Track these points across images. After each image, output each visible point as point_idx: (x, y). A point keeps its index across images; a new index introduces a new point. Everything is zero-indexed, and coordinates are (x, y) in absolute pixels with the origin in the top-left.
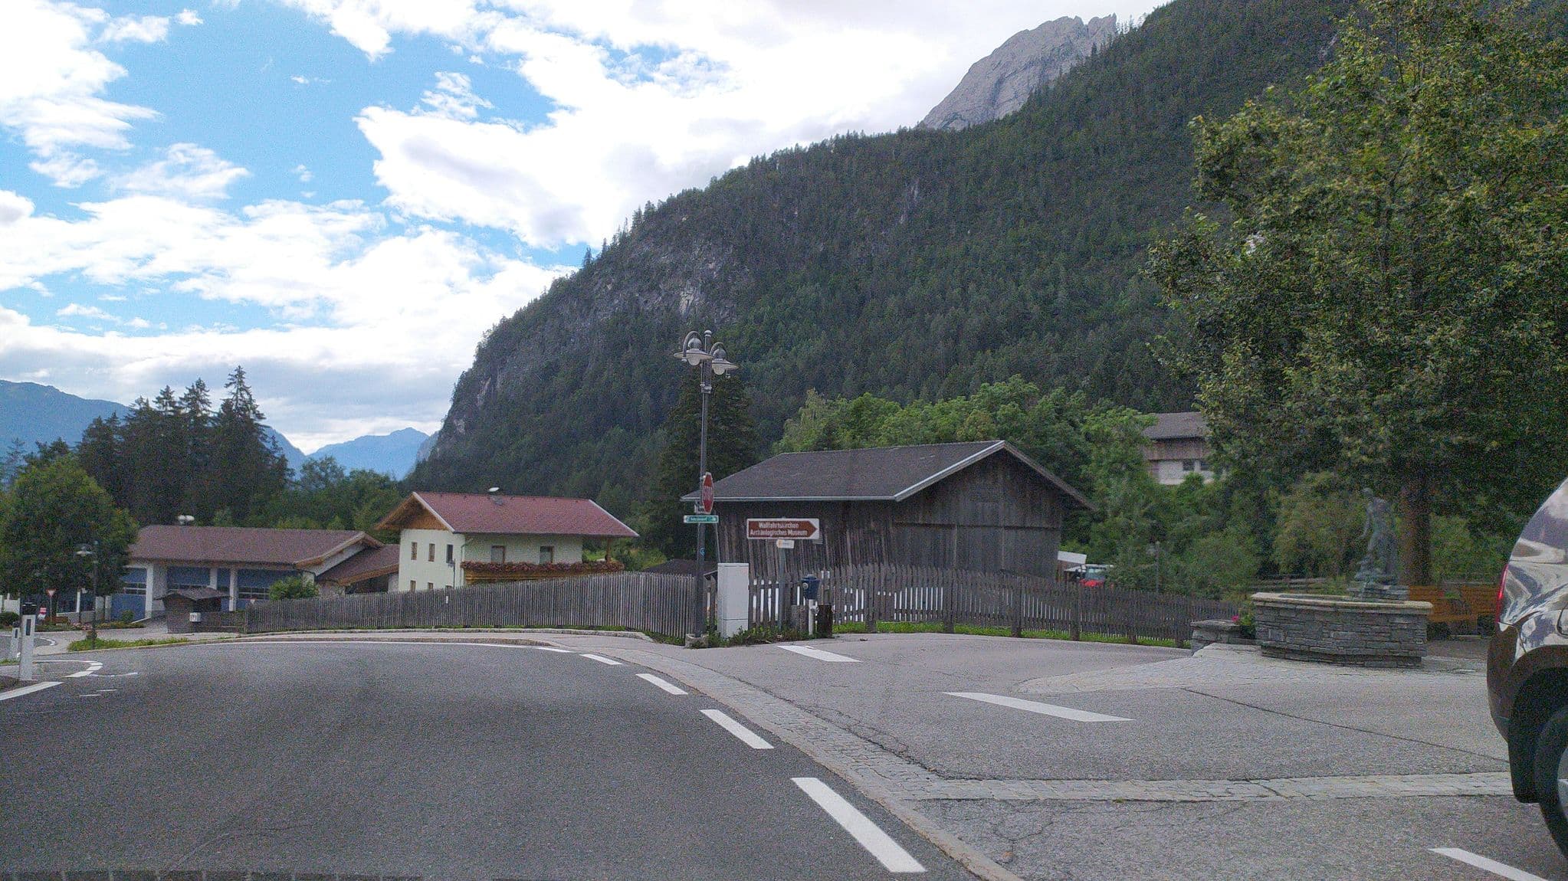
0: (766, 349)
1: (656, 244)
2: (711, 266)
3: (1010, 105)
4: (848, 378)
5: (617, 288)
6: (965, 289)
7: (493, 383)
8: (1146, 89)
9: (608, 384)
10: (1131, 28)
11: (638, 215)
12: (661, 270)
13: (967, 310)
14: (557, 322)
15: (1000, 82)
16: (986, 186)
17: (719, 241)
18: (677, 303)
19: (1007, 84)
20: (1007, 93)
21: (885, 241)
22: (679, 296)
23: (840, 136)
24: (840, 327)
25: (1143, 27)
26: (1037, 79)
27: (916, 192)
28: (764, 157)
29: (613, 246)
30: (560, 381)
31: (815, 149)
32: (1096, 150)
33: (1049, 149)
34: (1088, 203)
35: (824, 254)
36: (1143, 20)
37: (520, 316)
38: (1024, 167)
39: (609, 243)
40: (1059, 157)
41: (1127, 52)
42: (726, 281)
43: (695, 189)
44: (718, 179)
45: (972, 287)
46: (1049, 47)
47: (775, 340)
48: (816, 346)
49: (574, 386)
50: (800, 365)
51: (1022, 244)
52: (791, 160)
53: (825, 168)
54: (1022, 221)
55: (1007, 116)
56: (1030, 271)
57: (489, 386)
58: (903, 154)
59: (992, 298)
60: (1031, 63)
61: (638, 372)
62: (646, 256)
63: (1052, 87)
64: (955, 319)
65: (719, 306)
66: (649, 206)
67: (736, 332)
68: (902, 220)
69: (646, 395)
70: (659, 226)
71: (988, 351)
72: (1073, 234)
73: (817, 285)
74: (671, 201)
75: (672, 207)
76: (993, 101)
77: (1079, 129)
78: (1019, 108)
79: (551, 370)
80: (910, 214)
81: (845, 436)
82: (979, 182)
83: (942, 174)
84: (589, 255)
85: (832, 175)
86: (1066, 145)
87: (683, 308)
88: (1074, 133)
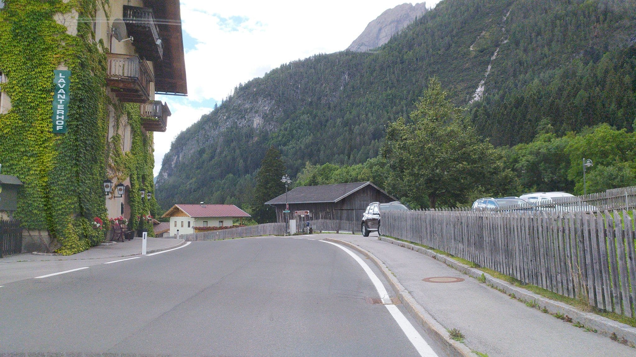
0: (289, 141)
1: (244, 100)
2: (266, 108)
3: (384, 41)
4: (322, 152)
5: (228, 118)
6: (367, 115)
7: (178, 157)
8: (436, 34)
9: (226, 156)
10: (430, 9)
11: (236, 88)
12: (246, 110)
13: (368, 124)
14: (204, 132)
15: (380, 30)
16: (374, 74)
17: (269, 98)
18: (253, 123)
19: (383, 31)
20: (383, 34)
21: (335, 97)
22: (253, 121)
23: (316, 55)
24: (318, 131)
25: (435, 9)
26: (395, 28)
27: (347, 77)
28: (286, 64)
29: (227, 101)
30: (205, 156)
31: (307, 60)
32: (417, 59)
33: (399, 59)
34: (414, 81)
35: (311, 102)
36: (435, 6)
37: (188, 130)
38: (389, 66)
39: (225, 100)
40: (402, 62)
41: (429, 18)
42: (272, 114)
43: (259, 78)
44: (268, 73)
45: (370, 114)
46: (400, 15)
47: (293, 137)
48: (309, 139)
49: (212, 158)
50: (303, 147)
51: (389, 97)
52: (298, 65)
53: (311, 68)
54: (388, 88)
55: (382, 45)
56: (392, 108)
57: (177, 159)
58: (341, 62)
59: (378, 119)
60: (392, 22)
61: (238, 151)
62: (240, 104)
63: (400, 33)
64: (363, 127)
65: (269, 124)
66: (240, 85)
67: (277, 134)
68: (342, 88)
69: (241, 161)
70: (245, 92)
71: (376, 140)
72: (408, 92)
73: (309, 114)
74: (249, 82)
75: (249, 85)
76: (377, 37)
77: (410, 51)
78: (387, 42)
79: (202, 152)
80: (345, 87)
81: (319, 179)
82: (371, 74)
83: (357, 70)
84: (216, 105)
85: (313, 70)
86: (405, 57)
87: (255, 125)
88: (408, 52)
